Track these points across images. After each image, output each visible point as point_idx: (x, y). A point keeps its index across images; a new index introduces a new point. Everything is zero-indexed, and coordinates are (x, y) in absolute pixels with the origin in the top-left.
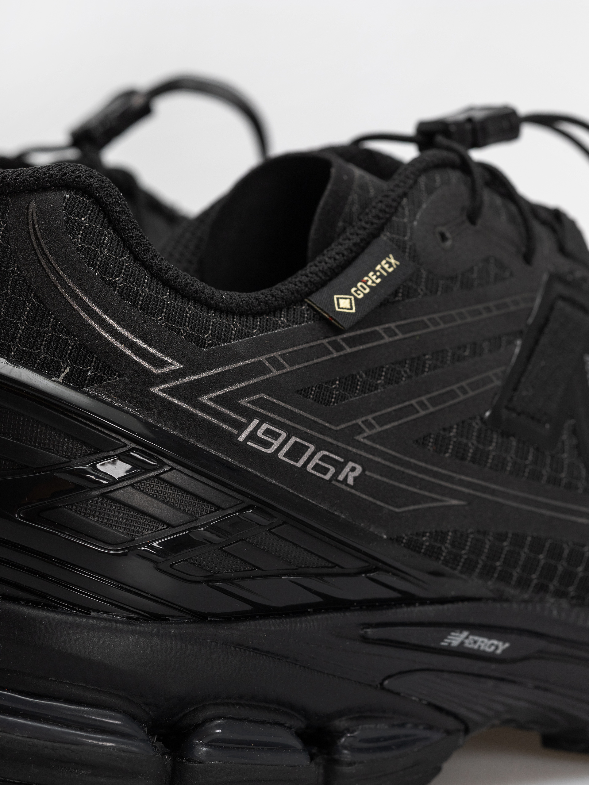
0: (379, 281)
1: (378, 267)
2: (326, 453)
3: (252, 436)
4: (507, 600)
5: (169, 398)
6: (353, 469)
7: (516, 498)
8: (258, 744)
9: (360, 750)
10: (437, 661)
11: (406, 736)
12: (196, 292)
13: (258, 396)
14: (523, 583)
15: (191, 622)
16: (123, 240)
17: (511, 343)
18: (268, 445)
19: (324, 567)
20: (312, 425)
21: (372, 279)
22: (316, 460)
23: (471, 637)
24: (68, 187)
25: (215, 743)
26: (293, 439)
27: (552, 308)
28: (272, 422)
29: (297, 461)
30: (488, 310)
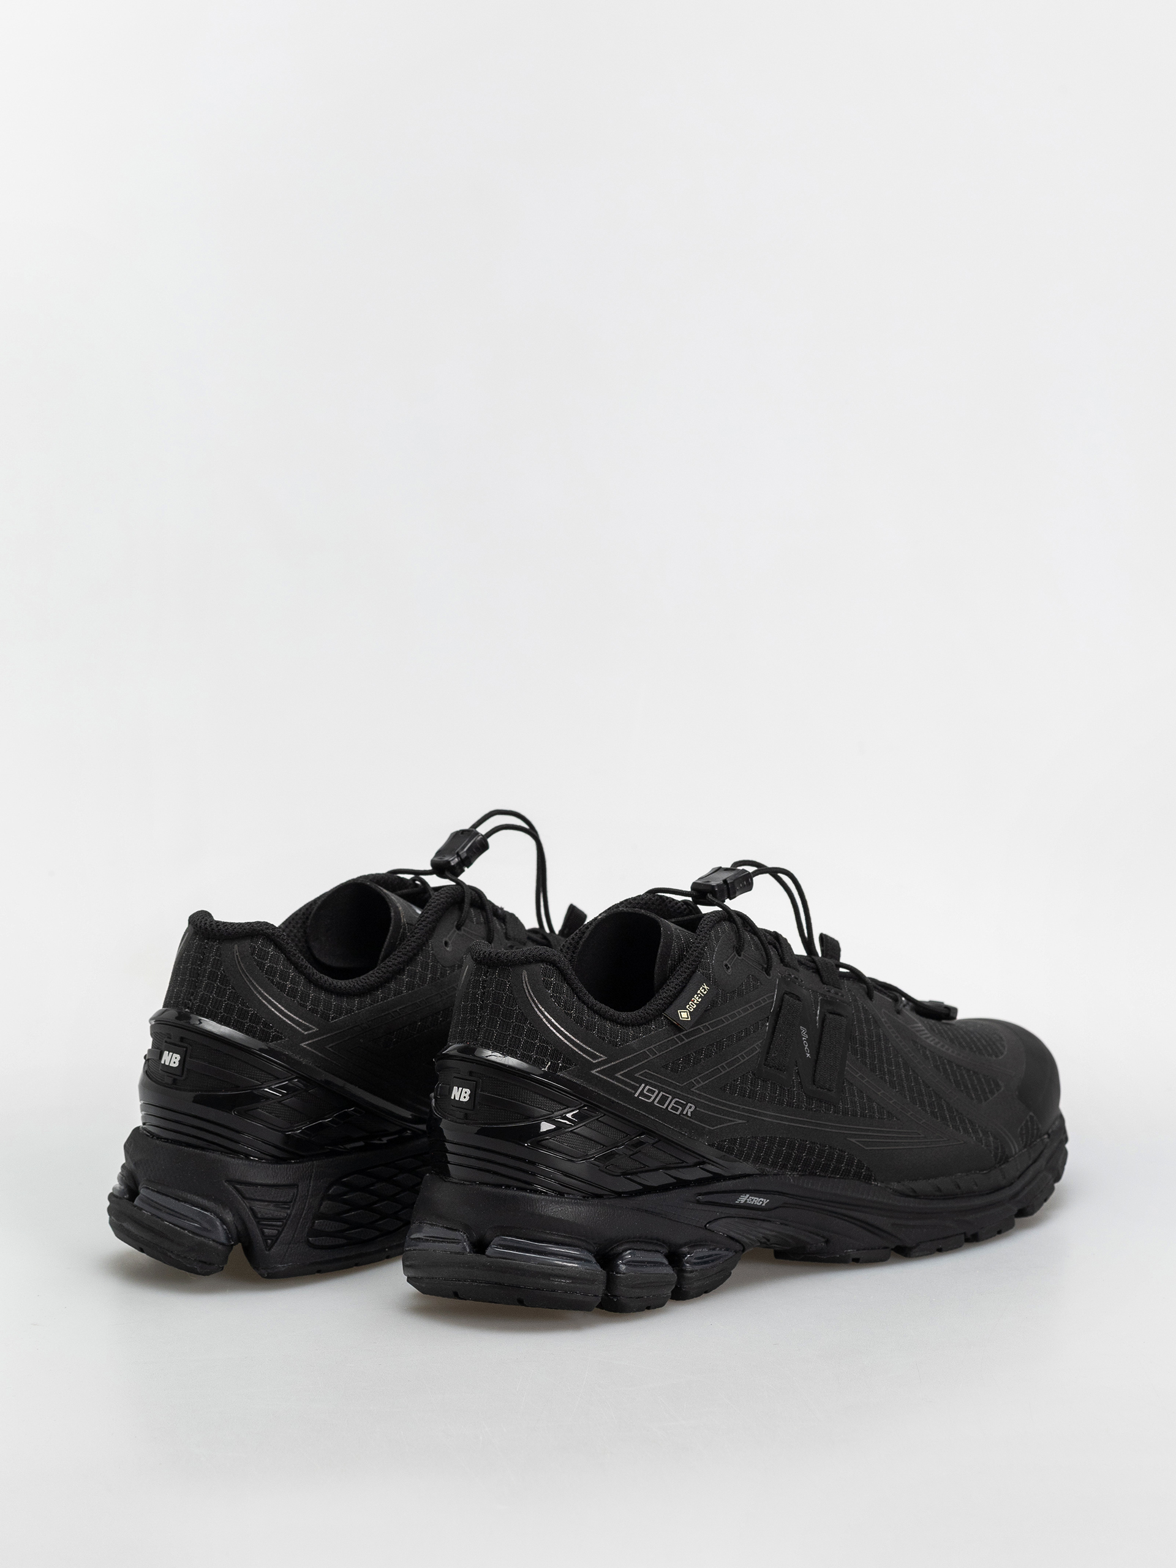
0: (700, 999)
1: (699, 992)
2: (678, 1100)
3: (642, 1094)
4: (766, 1175)
5: (601, 1076)
6: (690, 1107)
7: (771, 1116)
8: (649, 1262)
9: (695, 1264)
10: (732, 1211)
11: (716, 1255)
12: (611, 1015)
13: (644, 1071)
14: (774, 1164)
15: (615, 1198)
16: (572, 988)
17: (763, 1025)
18: (649, 1098)
19: (679, 1163)
20: (670, 1085)
21: (697, 999)
22: (672, 1104)
23: (750, 1197)
24: (542, 961)
25: (628, 1263)
26: (661, 1093)
27: (782, 1000)
28: (651, 1085)
29: (663, 1105)
30: (751, 1007)
